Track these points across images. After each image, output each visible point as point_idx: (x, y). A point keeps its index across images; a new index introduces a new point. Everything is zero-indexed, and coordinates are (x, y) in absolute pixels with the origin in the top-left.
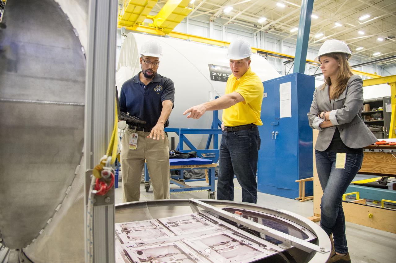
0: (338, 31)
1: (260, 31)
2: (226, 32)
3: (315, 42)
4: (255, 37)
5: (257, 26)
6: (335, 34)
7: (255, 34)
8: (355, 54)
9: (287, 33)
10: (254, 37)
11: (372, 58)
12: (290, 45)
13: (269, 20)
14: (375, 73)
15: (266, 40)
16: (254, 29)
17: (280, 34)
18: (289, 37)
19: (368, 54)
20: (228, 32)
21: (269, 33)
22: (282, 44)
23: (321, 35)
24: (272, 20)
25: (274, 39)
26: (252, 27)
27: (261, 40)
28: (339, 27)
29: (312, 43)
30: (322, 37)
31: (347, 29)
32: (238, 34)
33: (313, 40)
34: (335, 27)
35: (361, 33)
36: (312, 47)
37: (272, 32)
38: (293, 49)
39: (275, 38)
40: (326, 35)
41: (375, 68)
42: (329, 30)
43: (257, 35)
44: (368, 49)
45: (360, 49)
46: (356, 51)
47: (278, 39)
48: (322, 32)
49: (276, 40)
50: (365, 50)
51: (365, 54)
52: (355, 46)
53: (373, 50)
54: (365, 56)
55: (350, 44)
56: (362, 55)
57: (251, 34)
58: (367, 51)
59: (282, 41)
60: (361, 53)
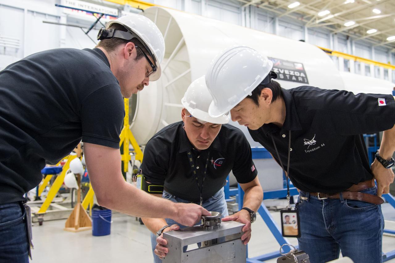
0: (347, 9)
1: (250, 5)
2: (206, 4)
3: (318, 21)
4: (243, 13)
6: (344, 12)
7: (243, 8)
8: (366, 39)
9: (284, 9)
10: (241, 13)
11: (386, 43)
12: (286, 25)
14: (389, 63)
15: (257, 17)
16: (243, 2)
17: (275, 10)
18: (287, 14)
19: (381, 38)
20: (209, 5)
21: (261, 8)
22: (277, 24)
23: (327, 12)
25: (266, 16)
27: (250, 17)
28: (351, 3)
29: (314, 23)
30: (327, 16)
31: (360, 7)
32: (221, 8)
33: (315, 19)
34: (345, 3)
35: (376, 11)
36: (313, 28)
37: (265, 6)
38: (289, 29)
39: (268, 15)
40: (333, 13)
41: (388, 56)
42: (337, 7)
43: (245, 10)
44: (383, 32)
45: (372, 32)
46: (366, 35)
47: (272, 16)
48: (328, 8)
49: (270, 17)
50: (379, 33)
51: (377, 38)
52: (367, 27)
53: (387, 33)
54: (377, 41)
55: (361, 24)
56: (374, 40)
57: (238, 8)
58: (380, 35)
59: (277, 19)
60: (372, 37)
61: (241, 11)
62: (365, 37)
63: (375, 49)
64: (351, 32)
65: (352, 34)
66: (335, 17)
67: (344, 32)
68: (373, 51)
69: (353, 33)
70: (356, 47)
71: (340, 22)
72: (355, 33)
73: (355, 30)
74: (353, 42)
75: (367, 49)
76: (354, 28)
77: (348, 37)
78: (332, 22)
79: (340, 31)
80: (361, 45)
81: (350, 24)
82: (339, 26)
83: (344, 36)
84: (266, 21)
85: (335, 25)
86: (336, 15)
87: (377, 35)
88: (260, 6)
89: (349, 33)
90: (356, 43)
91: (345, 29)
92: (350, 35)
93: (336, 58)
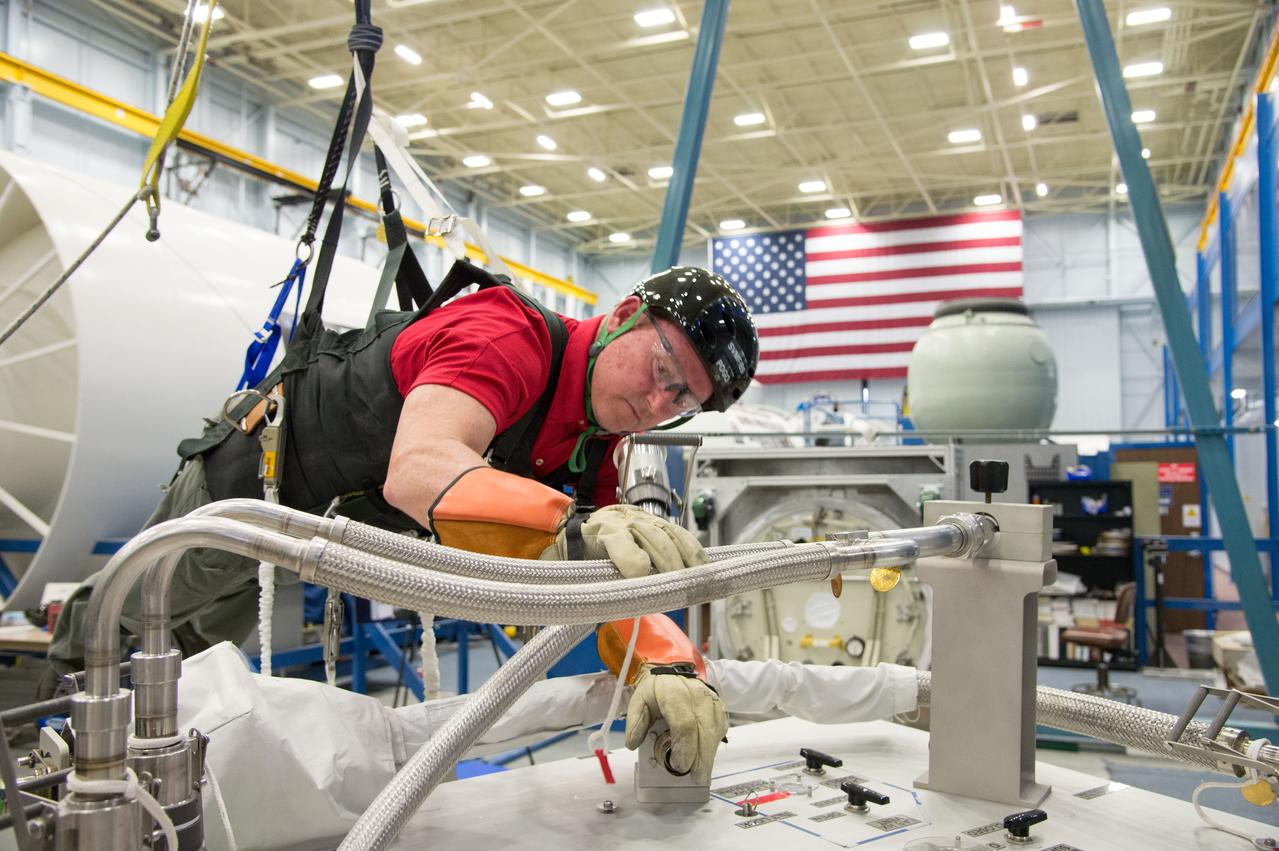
0: (474, 122)
2: (25, 15)
4: (161, 74)
5: (172, 26)
6: (465, 128)
7: (162, 58)
8: (518, 207)
9: (298, 86)
10: (154, 72)
11: (567, 226)
12: (299, 134)
13: (234, 21)
14: (570, 278)
16: (161, 39)
17: (268, 83)
18: (302, 102)
19: (553, 210)
21: (222, 69)
22: (271, 125)
23: (419, 119)
24: (245, 25)
25: (238, 96)
26: (151, 23)
28: (482, 110)
30: (417, 129)
31: (506, 122)
32: (82, 42)
34: (471, 106)
35: (546, 142)
37: (237, 66)
38: (308, 149)
39: (246, 95)
41: (568, 260)
42: (449, 110)
43: (168, 65)
44: (559, 198)
45: (531, 191)
46: (519, 197)
47: (256, 100)
48: (422, 110)
49: (249, 102)
50: (550, 198)
51: (543, 210)
52: (520, 178)
53: (571, 201)
54: (544, 216)
55: (507, 169)
56: (536, 212)
57: (146, 53)
58: (554, 203)
59: (272, 110)
60: (534, 205)
61: (155, 64)
62: (515, 202)
63: (538, 237)
64: (479, 183)
65: (481, 189)
66: (441, 138)
67: (463, 179)
68: (533, 241)
69: (485, 186)
70: (489, 224)
71: (453, 153)
72: (491, 186)
73: (492, 180)
74: (485, 209)
75: (520, 234)
76: (488, 175)
77: (470, 196)
78: (432, 148)
79: (451, 175)
80: (503, 220)
81: (477, 162)
82: (451, 162)
83: (461, 190)
84: (238, 112)
85: (439, 157)
86: (444, 132)
87: (547, 202)
88: (220, 63)
89: (476, 187)
90: (490, 214)
91: (466, 174)
92: (477, 192)
93: (436, 250)
